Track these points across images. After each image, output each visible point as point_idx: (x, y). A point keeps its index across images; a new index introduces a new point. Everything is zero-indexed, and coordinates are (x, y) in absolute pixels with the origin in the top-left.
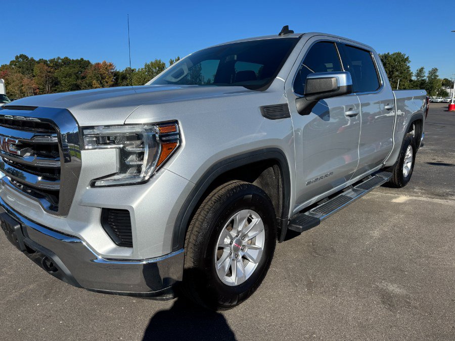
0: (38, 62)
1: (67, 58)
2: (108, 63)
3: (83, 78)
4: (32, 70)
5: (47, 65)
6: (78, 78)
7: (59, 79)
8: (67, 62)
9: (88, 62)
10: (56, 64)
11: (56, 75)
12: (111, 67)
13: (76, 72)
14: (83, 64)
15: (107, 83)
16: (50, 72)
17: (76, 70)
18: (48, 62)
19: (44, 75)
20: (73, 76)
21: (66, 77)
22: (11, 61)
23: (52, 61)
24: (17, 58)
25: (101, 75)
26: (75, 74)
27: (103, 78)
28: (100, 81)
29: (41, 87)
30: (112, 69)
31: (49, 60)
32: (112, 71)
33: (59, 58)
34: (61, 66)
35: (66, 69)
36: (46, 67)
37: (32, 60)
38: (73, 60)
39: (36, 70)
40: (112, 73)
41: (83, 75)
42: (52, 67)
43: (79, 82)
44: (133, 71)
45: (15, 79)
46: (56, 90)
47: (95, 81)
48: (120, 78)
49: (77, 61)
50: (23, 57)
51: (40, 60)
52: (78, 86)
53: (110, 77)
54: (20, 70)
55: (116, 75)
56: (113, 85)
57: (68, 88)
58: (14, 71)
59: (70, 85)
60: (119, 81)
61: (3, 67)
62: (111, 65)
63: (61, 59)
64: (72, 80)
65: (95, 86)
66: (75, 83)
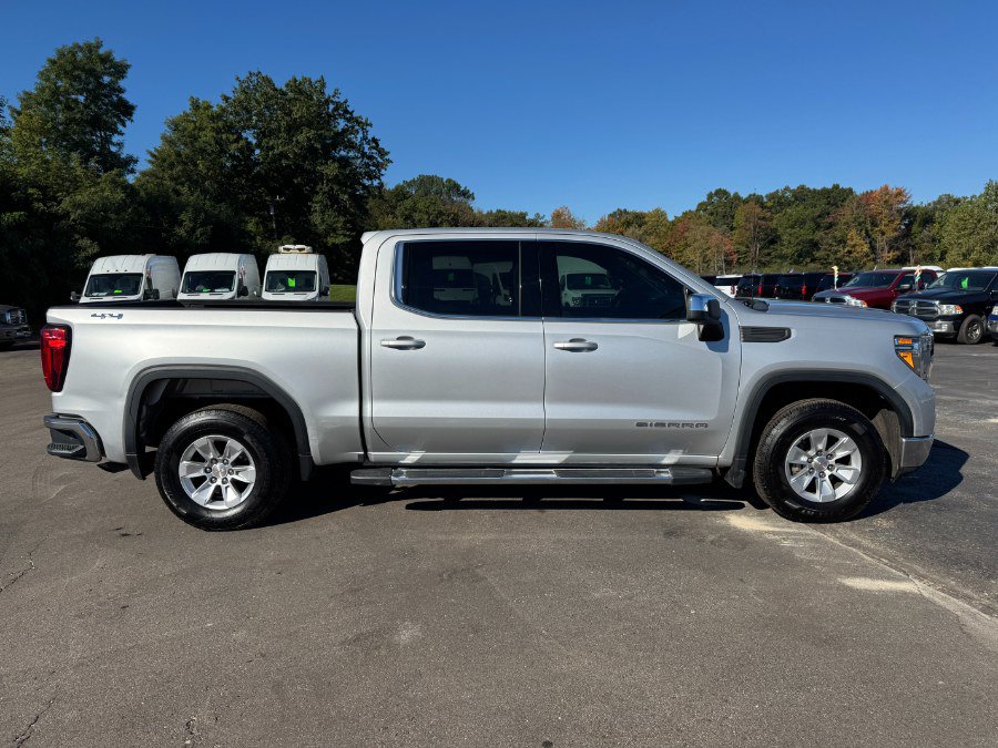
0: (746, 202)
1: (802, 187)
2: (892, 187)
3: (831, 226)
4: (733, 217)
5: (763, 206)
6: (818, 226)
7: (780, 231)
8: (802, 195)
9: (850, 191)
10: (779, 202)
11: (773, 224)
12: (900, 198)
13: (817, 214)
14: (836, 197)
15: (883, 234)
16: (764, 219)
17: (817, 211)
18: (765, 200)
19: (752, 225)
20: (809, 224)
21: (793, 227)
22: (700, 204)
23: (772, 197)
24: (710, 196)
25: (872, 216)
26: (814, 219)
27: (874, 224)
28: (867, 232)
29: (743, 249)
30: (900, 202)
31: (767, 196)
32: (901, 206)
33: (787, 189)
34: (789, 204)
35: (795, 211)
36: (758, 210)
37: (737, 197)
38: (815, 190)
39: (740, 218)
40: (899, 211)
41: (830, 220)
42: (770, 208)
43: (819, 235)
44: (957, 202)
45: (699, 237)
46: (769, 254)
47: (853, 232)
48: (918, 219)
49: (825, 193)
50: (721, 193)
51: (750, 195)
52: (815, 245)
53: (891, 221)
54: (712, 218)
55: (910, 215)
56: (896, 239)
57: (795, 249)
58: (701, 221)
59: (799, 244)
60: (915, 228)
61: (685, 214)
62: (900, 193)
63: (791, 191)
64: (805, 233)
65: (853, 243)
66: (811, 237)
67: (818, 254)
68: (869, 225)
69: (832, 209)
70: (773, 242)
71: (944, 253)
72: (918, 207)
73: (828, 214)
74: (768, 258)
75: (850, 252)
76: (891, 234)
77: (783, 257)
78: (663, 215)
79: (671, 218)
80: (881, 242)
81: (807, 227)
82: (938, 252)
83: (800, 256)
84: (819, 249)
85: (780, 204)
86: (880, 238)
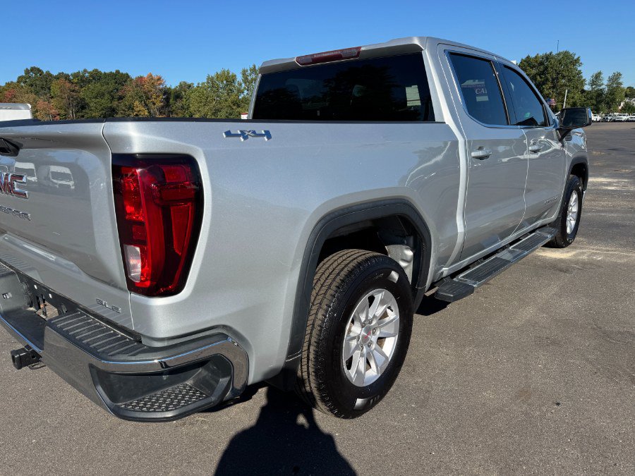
0: (57, 78)
1: (96, 70)
2: (155, 76)
3: (121, 98)
4: (49, 89)
5: (70, 81)
6: (113, 98)
7: (87, 100)
8: (96, 76)
9: (127, 76)
10: (82, 80)
11: (81, 95)
12: (160, 82)
13: (111, 89)
14: (120, 79)
15: (154, 104)
16: (73, 91)
17: (111, 87)
18: (71, 77)
19: (66, 95)
20: (107, 96)
21: (96, 98)
22: (20, 77)
23: (76, 75)
24: (27, 72)
25: (145, 93)
26: (109, 93)
27: (148, 98)
28: (145, 103)
29: (63, 112)
30: (160, 84)
31: (72, 75)
32: (161, 87)
33: (85, 71)
34: (89, 82)
35: (95, 87)
36: (68, 85)
37: (49, 74)
38: (105, 73)
39: (55, 88)
40: (161, 90)
41: (120, 94)
42: (76, 83)
43: (115, 103)
44: (190, 86)
46: (83, 116)
47: (137, 103)
48: (172, 96)
49: (112, 75)
50: (36, 70)
51: (60, 74)
52: (113, 110)
53: (159, 96)
54: (32, 89)
55: (167, 92)
56: (163, 107)
57: (100, 113)
58: (23, 90)
59: (102, 109)
60: (171, 101)
61: (8, 84)
62: (159, 79)
63: (89, 73)
64: (105, 102)
65: (138, 109)
66: (110, 105)
67: (117, 116)
68: (145, 98)
69: (119, 87)
70: (83, 108)
71: (191, 116)
72: (170, 89)
73: (118, 90)
76: (159, 104)
77: (93, 118)
80: (154, 109)
81: (106, 98)
82: (188, 116)
83: (105, 117)
84: (117, 113)
85: (83, 81)
86: (153, 107)
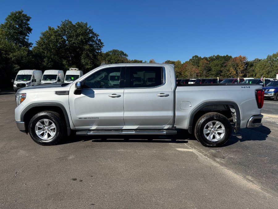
0: (202, 59)
1: (218, 55)
2: (242, 56)
3: (226, 66)
4: (199, 63)
6: (222, 66)
7: (212, 67)
8: (218, 57)
9: (231, 57)
10: (212, 59)
11: (210, 65)
12: (244, 59)
14: (227, 58)
15: (240, 69)
16: (207, 64)
17: (222, 62)
19: (204, 65)
21: (215, 66)
22: (190, 59)
23: (210, 58)
24: (193, 57)
25: (237, 64)
26: (221, 64)
27: (237, 66)
28: (235, 68)
29: (201, 72)
30: (244, 60)
31: (209, 58)
32: (245, 61)
33: (214, 56)
34: (215, 60)
35: (216, 62)
36: (206, 61)
37: (200, 58)
38: (221, 56)
39: (201, 64)
40: (244, 63)
41: (225, 65)
42: (209, 61)
43: (222, 69)
44: (260, 60)
45: (189, 68)
46: (209, 74)
47: (232, 68)
48: (249, 65)
49: (224, 57)
50: (196, 56)
51: (204, 57)
52: (221, 71)
53: (242, 65)
54: (193, 63)
55: (247, 64)
56: (243, 70)
58: (190, 64)
59: (217, 71)
60: (248, 67)
61: (186, 62)
62: (244, 58)
63: (215, 56)
64: (218, 68)
65: (231, 71)
66: (220, 69)
67: (222, 74)
68: (236, 67)
69: (226, 62)
70: (210, 70)
71: (256, 74)
72: (249, 62)
73: (225, 63)
74: (208, 75)
75: (230, 74)
76: (242, 69)
77: (212, 75)
78: (180, 62)
79: (182, 63)
80: (239, 71)
81: (219, 66)
82: (254, 74)
83: (217, 74)
85: (212, 60)
86: (239, 70)
